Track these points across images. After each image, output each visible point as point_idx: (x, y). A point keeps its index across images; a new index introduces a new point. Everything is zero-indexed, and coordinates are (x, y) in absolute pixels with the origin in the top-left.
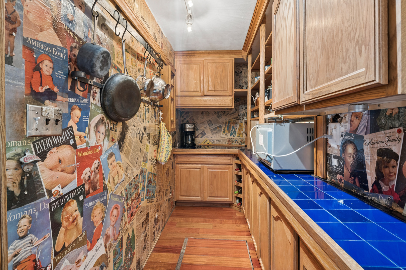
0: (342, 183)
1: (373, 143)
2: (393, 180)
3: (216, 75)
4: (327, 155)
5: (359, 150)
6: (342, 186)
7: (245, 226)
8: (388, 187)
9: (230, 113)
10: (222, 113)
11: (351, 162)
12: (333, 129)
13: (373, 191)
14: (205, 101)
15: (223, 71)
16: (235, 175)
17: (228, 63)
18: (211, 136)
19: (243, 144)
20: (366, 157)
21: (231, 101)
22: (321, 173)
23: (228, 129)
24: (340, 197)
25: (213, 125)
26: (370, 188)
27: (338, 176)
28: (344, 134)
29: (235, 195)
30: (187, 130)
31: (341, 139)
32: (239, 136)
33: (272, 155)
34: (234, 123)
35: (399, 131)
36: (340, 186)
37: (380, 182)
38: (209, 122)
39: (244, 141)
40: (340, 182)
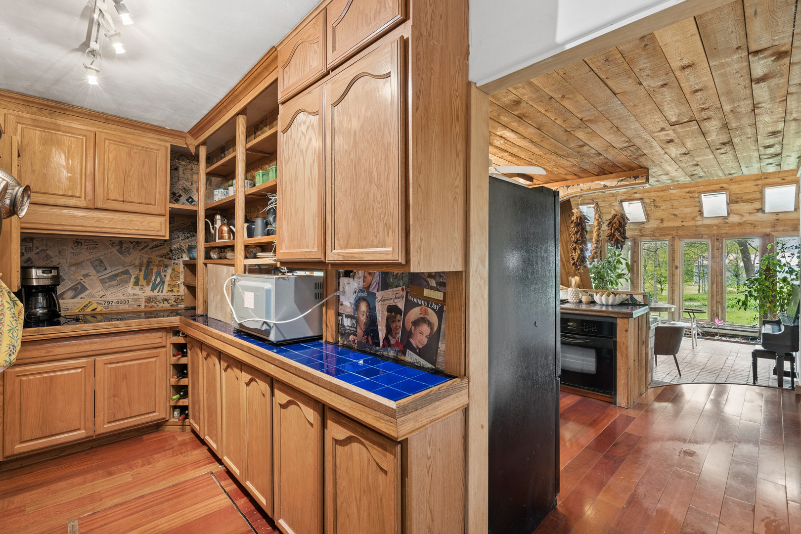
0: (356, 344)
1: (384, 300)
2: (398, 333)
3: (127, 170)
4: (339, 314)
5: (371, 307)
6: (356, 348)
7: (201, 451)
8: (395, 340)
9: (151, 246)
10: (132, 246)
11: (365, 320)
12: (346, 285)
13: (384, 346)
14: (98, 221)
15: (143, 165)
16: (172, 366)
17: (157, 152)
18: (102, 293)
19: (179, 306)
20: (378, 315)
21: (163, 226)
22: (332, 337)
23: (147, 278)
24: (359, 359)
25: (106, 269)
26: (381, 344)
27: (351, 338)
28: (357, 291)
29: (172, 403)
30: (35, 283)
31: (354, 297)
32: (172, 291)
33: (272, 322)
34: (161, 266)
35: (403, 290)
36: (353, 348)
37: (389, 336)
38: (97, 263)
39: (182, 299)
40: (353, 343)
